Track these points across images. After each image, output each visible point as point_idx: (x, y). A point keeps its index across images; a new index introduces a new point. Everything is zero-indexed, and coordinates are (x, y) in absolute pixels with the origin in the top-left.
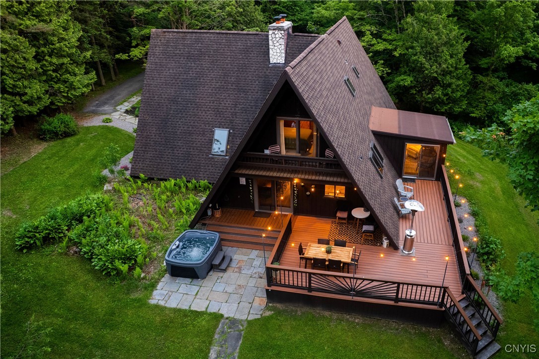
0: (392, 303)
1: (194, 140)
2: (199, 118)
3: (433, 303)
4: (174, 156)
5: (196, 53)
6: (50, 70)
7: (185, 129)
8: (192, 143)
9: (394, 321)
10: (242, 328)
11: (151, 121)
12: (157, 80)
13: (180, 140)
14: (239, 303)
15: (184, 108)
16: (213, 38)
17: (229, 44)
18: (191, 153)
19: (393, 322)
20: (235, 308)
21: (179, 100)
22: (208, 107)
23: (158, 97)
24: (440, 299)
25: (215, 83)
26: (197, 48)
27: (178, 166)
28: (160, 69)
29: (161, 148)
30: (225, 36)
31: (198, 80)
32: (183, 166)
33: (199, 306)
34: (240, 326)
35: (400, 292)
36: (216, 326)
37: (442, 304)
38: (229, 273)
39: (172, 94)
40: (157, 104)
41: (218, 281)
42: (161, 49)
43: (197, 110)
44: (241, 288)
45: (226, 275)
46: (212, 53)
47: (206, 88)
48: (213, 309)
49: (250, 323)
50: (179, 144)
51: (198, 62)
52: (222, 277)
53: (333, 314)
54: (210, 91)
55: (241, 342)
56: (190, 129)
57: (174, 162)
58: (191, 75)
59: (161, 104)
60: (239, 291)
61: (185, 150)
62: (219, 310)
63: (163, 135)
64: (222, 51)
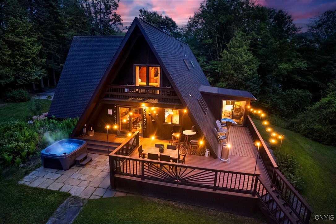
0: (210, 191)
1: (88, 95)
2: (93, 83)
3: (246, 192)
4: (74, 105)
5: (96, 47)
6: (19, 64)
7: (84, 89)
8: (86, 97)
9: (213, 208)
10: (82, 205)
11: (65, 85)
12: (72, 62)
13: (80, 96)
14: (86, 187)
15: (85, 77)
16: (107, 40)
17: (116, 42)
18: (85, 103)
19: (212, 210)
20: (82, 190)
21: (83, 73)
22: (99, 76)
23: (71, 72)
24: (253, 189)
25: (105, 63)
26: (98, 45)
27: (76, 111)
28: (75, 56)
29: (68, 100)
30: (114, 38)
31: (95, 62)
32: (79, 111)
33: (55, 187)
34: (81, 203)
35: (218, 180)
36: (61, 202)
37: (254, 193)
38: (87, 168)
39: (79, 70)
40: (70, 75)
41: (77, 172)
42: (77, 46)
43: (93, 78)
44: (92, 178)
45: (83, 169)
46: (105, 47)
47: (99, 66)
48: (65, 190)
49: (89, 201)
50: (79, 98)
51: (97, 52)
52: (81, 170)
53: (162, 200)
54: (101, 68)
55: (76, 215)
56: (87, 89)
57: (74, 109)
58: (92, 59)
59: (72, 75)
60: (90, 179)
61: (82, 101)
62: (69, 191)
63: (70, 93)
64: (111, 46)
